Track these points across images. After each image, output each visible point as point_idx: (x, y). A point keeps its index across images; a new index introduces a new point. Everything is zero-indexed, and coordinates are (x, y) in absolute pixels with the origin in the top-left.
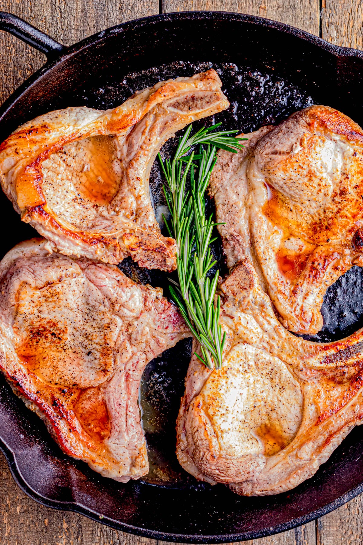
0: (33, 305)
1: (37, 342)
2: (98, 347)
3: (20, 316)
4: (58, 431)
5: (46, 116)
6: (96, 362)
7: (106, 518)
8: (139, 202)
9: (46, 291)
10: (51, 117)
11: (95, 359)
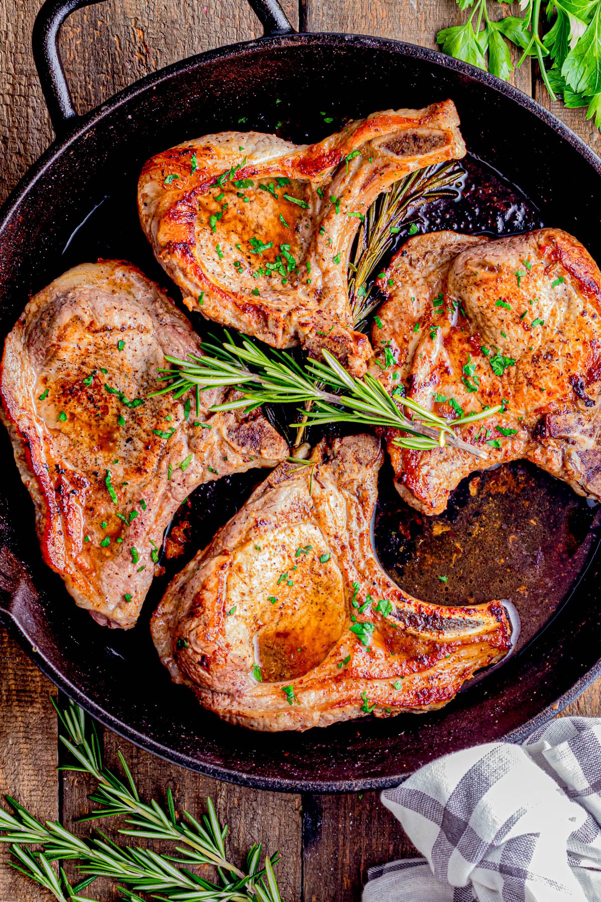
0: (78, 352)
1: (66, 403)
2: (144, 435)
3: (57, 362)
4: (49, 526)
5: (214, 136)
6: (135, 454)
7: (40, 653)
8: (326, 280)
9: (101, 339)
10: (220, 139)
11: (135, 450)
